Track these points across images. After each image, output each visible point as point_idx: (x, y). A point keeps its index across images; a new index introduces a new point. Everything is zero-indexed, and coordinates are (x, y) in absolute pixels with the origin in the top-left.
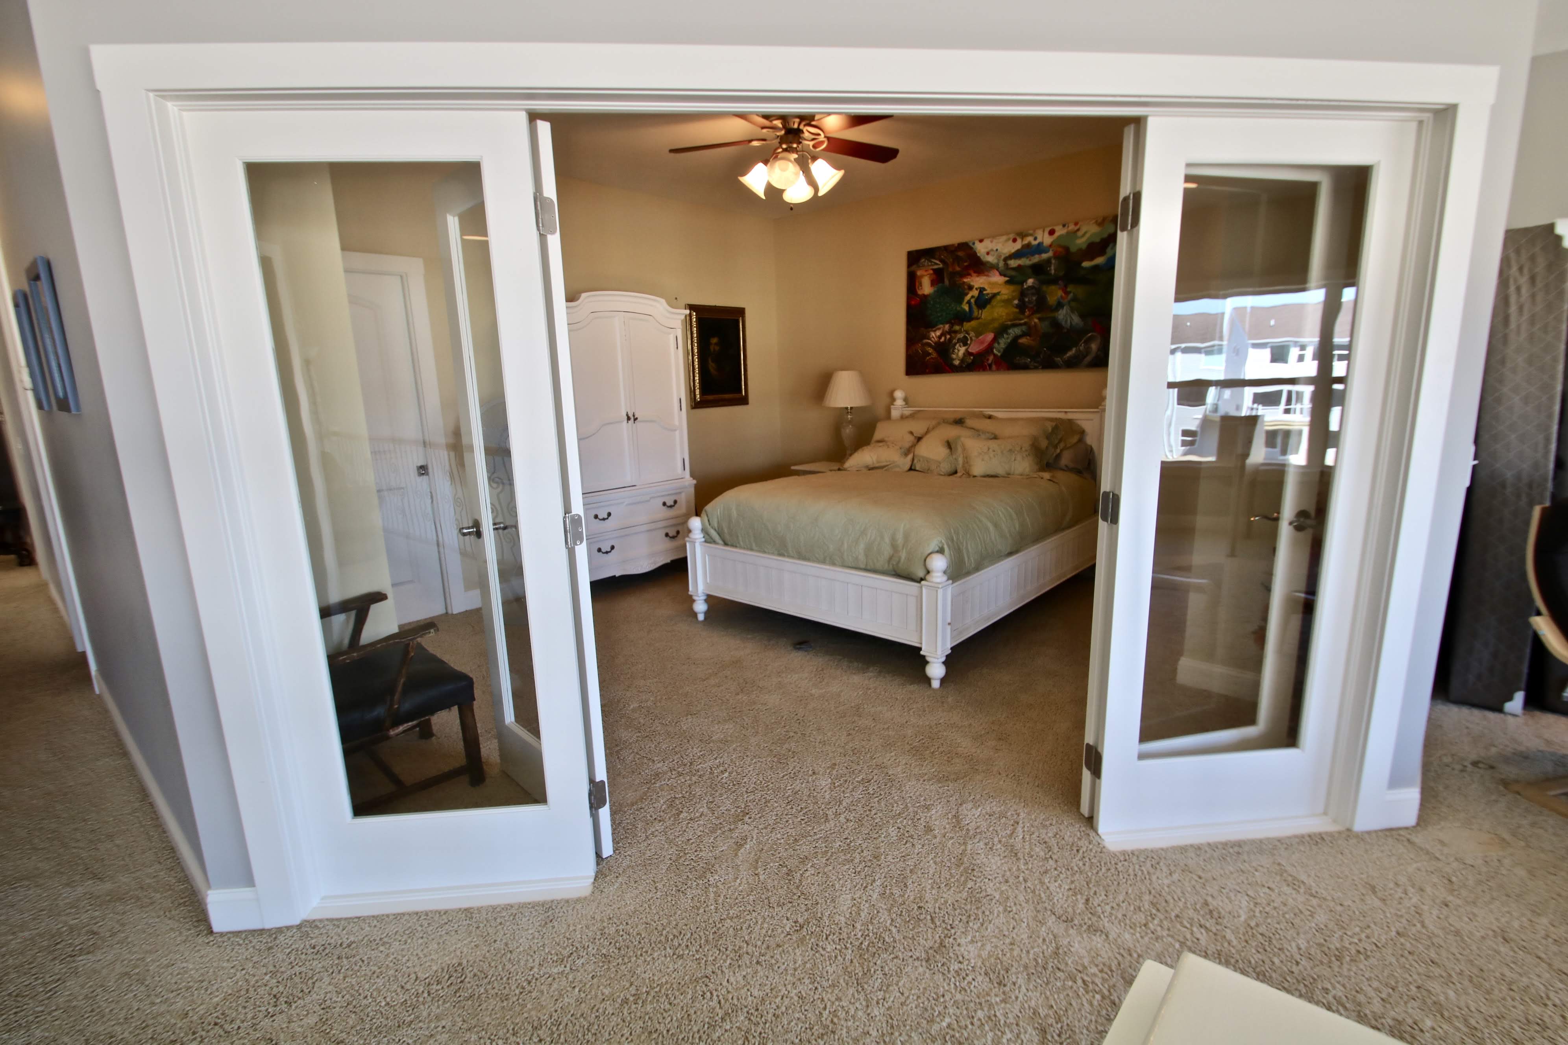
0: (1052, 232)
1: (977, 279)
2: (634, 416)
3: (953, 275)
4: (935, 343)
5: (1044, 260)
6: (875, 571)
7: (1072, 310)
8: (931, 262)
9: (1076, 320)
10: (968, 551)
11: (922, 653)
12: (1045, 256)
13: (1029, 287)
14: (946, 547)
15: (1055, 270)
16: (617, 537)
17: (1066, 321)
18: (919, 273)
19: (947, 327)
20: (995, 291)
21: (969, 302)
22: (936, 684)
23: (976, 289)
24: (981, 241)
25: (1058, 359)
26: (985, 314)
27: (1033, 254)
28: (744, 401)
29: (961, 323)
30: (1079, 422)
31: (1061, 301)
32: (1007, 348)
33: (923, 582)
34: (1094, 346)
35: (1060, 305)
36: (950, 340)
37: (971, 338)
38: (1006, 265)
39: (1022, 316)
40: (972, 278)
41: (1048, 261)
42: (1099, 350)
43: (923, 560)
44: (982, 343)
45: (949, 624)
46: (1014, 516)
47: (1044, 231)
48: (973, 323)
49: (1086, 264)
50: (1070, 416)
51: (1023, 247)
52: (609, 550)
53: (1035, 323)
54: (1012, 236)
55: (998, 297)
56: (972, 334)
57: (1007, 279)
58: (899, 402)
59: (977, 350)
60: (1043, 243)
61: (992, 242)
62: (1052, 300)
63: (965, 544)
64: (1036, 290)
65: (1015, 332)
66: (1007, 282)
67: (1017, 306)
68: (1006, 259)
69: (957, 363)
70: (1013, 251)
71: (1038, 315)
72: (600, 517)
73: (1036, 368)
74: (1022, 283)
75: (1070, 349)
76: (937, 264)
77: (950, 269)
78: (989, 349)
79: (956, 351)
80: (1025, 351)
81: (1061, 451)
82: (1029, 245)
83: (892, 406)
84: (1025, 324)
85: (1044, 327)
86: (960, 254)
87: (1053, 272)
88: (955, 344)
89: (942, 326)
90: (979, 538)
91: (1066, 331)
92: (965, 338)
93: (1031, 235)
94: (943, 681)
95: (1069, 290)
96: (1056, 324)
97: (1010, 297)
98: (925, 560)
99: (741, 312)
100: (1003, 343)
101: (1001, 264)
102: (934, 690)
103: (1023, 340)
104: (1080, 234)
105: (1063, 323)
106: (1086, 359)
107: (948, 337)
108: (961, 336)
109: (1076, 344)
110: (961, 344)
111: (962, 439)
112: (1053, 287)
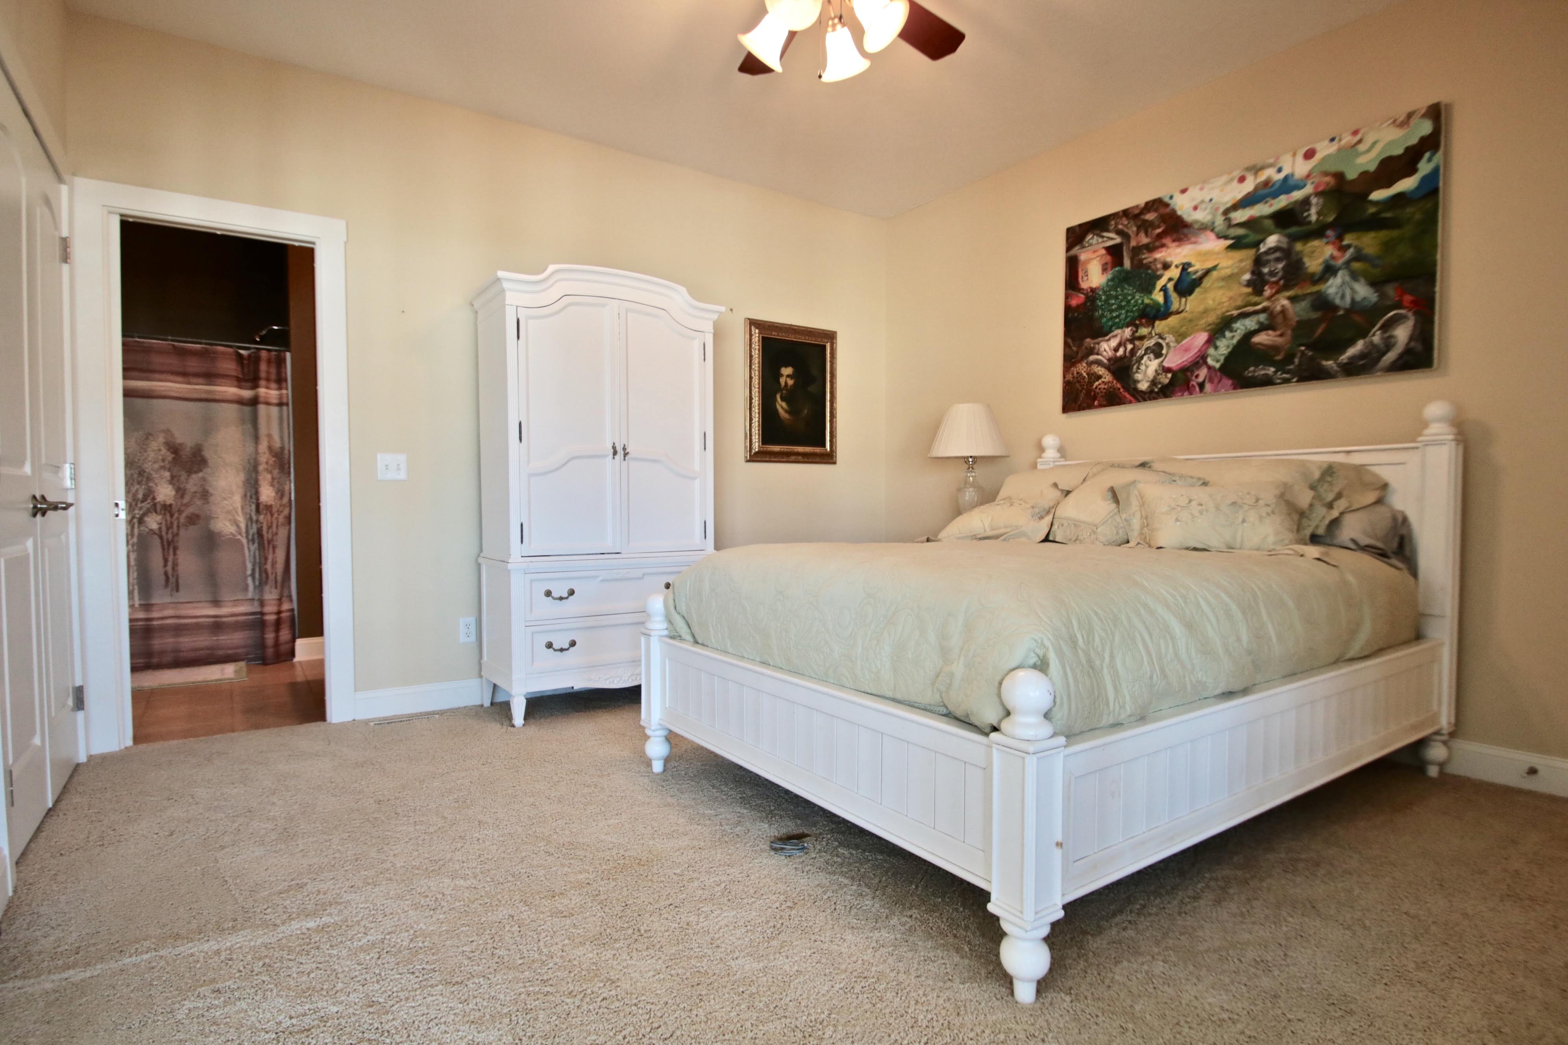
0: (1309, 155)
1: (1178, 250)
2: (624, 449)
3: (1137, 251)
4: (1109, 360)
5: (1296, 202)
6: (912, 705)
7: (1354, 276)
8: (1103, 237)
9: (1363, 291)
10: (1115, 677)
11: (991, 907)
12: (1297, 195)
13: (1270, 249)
14: (1052, 657)
15: (1319, 213)
16: (578, 629)
17: (1343, 297)
18: (1083, 257)
19: (1128, 332)
20: (1209, 265)
21: (1164, 289)
22: (1025, 993)
23: (1177, 266)
24: (1184, 191)
25: (1329, 363)
26: (1192, 304)
27: (1275, 195)
28: (829, 458)
29: (1151, 322)
30: (1376, 470)
31: (1332, 263)
32: (1231, 353)
33: (994, 735)
34: (1402, 334)
35: (1329, 270)
36: (1133, 352)
37: (1168, 344)
38: (1228, 220)
39: (1256, 299)
40: (1169, 251)
41: (1305, 202)
42: (1411, 338)
43: (997, 684)
44: (1187, 350)
45: (1059, 845)
46: (1238, 615)
47: (1294, 155)
48: (1172, 320)
49: (1378, 195)
50: (1356, 459)
51: (1256, 189)
52: (566, 646)
53: (1283, 306)
54: (1237, 174)
55: (1215, 274)
56: (1170, 338)
57: (1230, 242)
58: (1051, 454)
59: (1179, 362)
60: (1292, 175)
61: (1201, 189)
62: (1313, 265)
63: (1107, 655)
64: (1285, 253)
65: (1242, 327)
66: (1231, 247)
67: (1249, 284)
68: (1226, 212)
69: (1143, 386)
70: (1239, 196)
71: (1288, 294)
72: (555, 594)
73: (1286, 381)
74: (1256, 245)
75: (1351, 342)
76: (1112, 239)
77: (1133, 243)
78: (1201, 360)
79: (1143, 367)
80: (1265, 355)
81: (1342, 514)
82: (1267, 183)
83: (1039, 460)
84: (1264, 310)
85: (1298, 311)
86: (1150, 216)
87: (1314, 218)
88: (1142, 357)
89: (1119, 331)
90: (1149, 653)
91: (1341, 313)
92: (1159, 346)
93: (1271, 165)
94: (1043, 986)
95: (1345, 242)
96: (1323, 304)
97: (1236, 271)
98: (1000, 684)
99: (831, 336)
100: (1224, 346)
101: (1220, 221)
102: (1023, 1008)
103: (1262, 338)
104: (1362, 148)
105: (1338, 301)
106: (1384, 358)
107: (1130, 347)
108: (1151, 343)
109: (1364, 333)
110: (1152, 356)
111: (1140, 486)
112: (1316, 243)
